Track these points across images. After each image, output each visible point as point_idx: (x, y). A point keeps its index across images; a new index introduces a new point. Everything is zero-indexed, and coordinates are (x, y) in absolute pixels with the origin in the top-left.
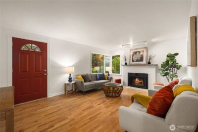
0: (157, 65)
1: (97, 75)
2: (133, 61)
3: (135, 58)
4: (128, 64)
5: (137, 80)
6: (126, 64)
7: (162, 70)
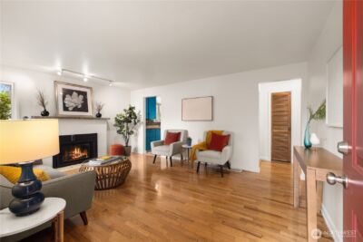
0: (109, 119)
2: (66, 109)
3: (70, 104)
4: (51, 114)
5: (77, 153)
6: (45, 113)
7: (115, 125)
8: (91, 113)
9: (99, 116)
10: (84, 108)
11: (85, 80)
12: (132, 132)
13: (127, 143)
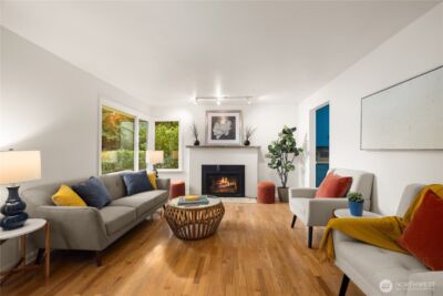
0: (259, 148)
1: (122, 177)
2: (214, 137)
3: (218, 133)
4: (202, 144)
6: (197, 143)
7: (268, 156)
8: (238, 141)
9: (247, 143)
10: (232, 135)
11: (218, 103)
12: (293, 167)
13: (284, 184)
